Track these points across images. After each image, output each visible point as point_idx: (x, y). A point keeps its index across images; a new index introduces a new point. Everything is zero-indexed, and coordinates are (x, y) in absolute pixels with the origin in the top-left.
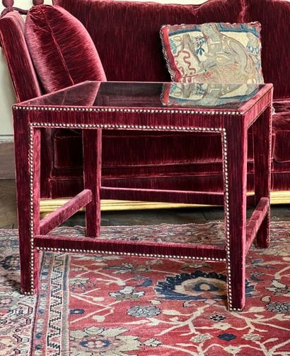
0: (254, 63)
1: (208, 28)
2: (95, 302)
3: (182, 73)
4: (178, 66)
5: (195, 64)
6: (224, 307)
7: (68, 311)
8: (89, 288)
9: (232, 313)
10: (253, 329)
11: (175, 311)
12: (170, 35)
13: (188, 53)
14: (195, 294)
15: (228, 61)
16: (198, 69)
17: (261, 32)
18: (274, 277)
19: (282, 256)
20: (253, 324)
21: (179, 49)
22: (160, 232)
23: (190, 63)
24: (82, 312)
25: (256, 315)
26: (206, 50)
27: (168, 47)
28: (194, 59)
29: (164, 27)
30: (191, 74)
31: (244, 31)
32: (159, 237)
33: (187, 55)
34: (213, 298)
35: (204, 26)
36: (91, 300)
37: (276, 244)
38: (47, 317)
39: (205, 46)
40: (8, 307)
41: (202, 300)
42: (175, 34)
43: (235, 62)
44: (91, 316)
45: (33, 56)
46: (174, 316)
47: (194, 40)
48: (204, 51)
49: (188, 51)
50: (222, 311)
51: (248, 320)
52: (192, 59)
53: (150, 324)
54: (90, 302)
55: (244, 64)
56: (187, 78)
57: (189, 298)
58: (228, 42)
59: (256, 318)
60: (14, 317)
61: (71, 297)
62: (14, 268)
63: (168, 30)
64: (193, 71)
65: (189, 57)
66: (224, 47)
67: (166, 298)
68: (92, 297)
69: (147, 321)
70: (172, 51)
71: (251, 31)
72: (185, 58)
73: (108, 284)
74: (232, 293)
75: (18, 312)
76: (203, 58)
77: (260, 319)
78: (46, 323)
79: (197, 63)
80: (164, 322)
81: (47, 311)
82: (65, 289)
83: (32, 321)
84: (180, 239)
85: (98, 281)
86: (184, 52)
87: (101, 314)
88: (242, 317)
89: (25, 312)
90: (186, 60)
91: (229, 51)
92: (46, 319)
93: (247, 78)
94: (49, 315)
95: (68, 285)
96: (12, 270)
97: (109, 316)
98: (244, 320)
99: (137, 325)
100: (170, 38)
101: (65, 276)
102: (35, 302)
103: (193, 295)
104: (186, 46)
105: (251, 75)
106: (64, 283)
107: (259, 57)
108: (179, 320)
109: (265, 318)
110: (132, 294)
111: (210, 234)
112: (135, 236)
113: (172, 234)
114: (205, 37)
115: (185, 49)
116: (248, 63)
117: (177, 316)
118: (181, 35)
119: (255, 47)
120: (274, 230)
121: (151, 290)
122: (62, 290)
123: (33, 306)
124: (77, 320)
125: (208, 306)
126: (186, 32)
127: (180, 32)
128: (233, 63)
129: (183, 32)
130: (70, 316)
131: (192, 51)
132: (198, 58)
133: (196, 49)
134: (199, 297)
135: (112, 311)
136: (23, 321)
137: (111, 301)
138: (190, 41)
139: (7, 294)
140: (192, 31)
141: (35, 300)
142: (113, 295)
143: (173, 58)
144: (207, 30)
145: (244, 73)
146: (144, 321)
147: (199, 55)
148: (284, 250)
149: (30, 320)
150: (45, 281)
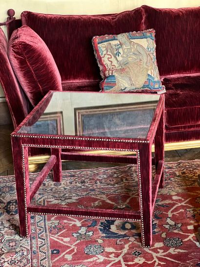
0: (151, 59)
1: (122, 37)
2: (64, 242)
3: (107, 67)
4: (104, 63)
5: (115, 63)
6: (140, 244)
7: (50, 252)
8: (60, 230)
9: (145, 249)
10: (157, 262)
11: (112, 248)
12: (98, 44)
13: (110, 55)
14: (123, 233)
15: (136, 60)
16: (117, 65)
17: (155, 36)
18: (168, 215)
19: (172, 196)
20: (157, 257)
21: (105, 52)
22: (98, 174)
23: (111, 62)
24: (58, 252)
25: (159, 250)
26: (122, 53)
27: (97, 51)
28: (115, 59)
29: (94, 37)
30: (113, 68)
31: (145, 38)
32: (98, 180)
33: (110, 57)
34: (133, 236)
35: (120, 36)
36: (62, 240)
37: (168, 184)
38: (38, 257)
39: (121, 50)
40: (14, 249)
41: (127, 238)
42: (102, 42)
43: (140, 60)
44: (64, 255)
45: (13, 67)
46: (112, 253)
47: (114, 47)
48: (120, 54)
49: (110, 54)
50: (139, 247)
51: (154, 255)
52: (113, 59)
53: (98, 261)
54: (62, 242)
55: (145, 61)
56: (110, 72)
57: (119, 236)
58: (135, 46)
59: (158, 252)
60: (19, 258)
61: (50, 239)
62: (13, 213)
63: (97, 40)
64: (114, 67)
65: (111, 58)
66: (133, 50)
67: (106, 237)
68: (62, 238)
69: (97, 258)
70: (100, 54)
71: (149, 37)
72: (108, 58)
73: (71, 225)
74: (145, 238)
75: (21, 254)
76: (120, 58)
77: (161, 254)
78: (39, 262)
79: (116, 61)
80: (106, 258)
81: (38, 252)
82: (46, 232)
83: (30, 261)
84: (110, 181)
85: (65, 223)
86: (108, 55)
87: (69, 253)
88: (150, 252)
89: (25, 253)
90: (109, 59)
91: (136, 53)
92: (38, 259)
93: (147, 70)
94: (40, 255)
95: (47, 227)
96: (12, 214)
97: (74, 255)
98: (152, 255)
99: (91, 262)
100: (98, 45)
101: (45, 220)
102: (29, 244)
103: (122, 234)
104: (109, 50)
105: (150, 68)
106: (45, 226)
107: (155, 54)
108: (115, 257)
109: (164, 252)
110: (85, 233)
111: (128, 176)
112: (83, 179)
113: (105, 176)
114: (121, 44)
115: (108, 53)
116: (148, 60)
117: (114, 253)
118: (105, 43)
119: (152, 48)
120: (167, 170)
121: (96, 230)
122: (44, 233)
123: (29, 248)
124: (56, 259)
125: (131, 243)
126: (108, 41)
127: (105, 42)
128: (139, 60)
129: (106, 41)
130: (52, 256)
131: (113, 54)
132: (117, 59)
133: (115, 53)
134: (125, 236)
135: (75, 251)
136: (25, 261)
137: (74, 241)
138: (112, 47)
139: (12, 238)
140: (112, 40)
141: (29, 242)
142: (75, 235)
143: (101, 58)
144: (121, 39)
145: (146, 67)
146: (95, 258)
147: (117, 56)
148: (173, 189)
149: (29, 260)
150: (33, 224)
